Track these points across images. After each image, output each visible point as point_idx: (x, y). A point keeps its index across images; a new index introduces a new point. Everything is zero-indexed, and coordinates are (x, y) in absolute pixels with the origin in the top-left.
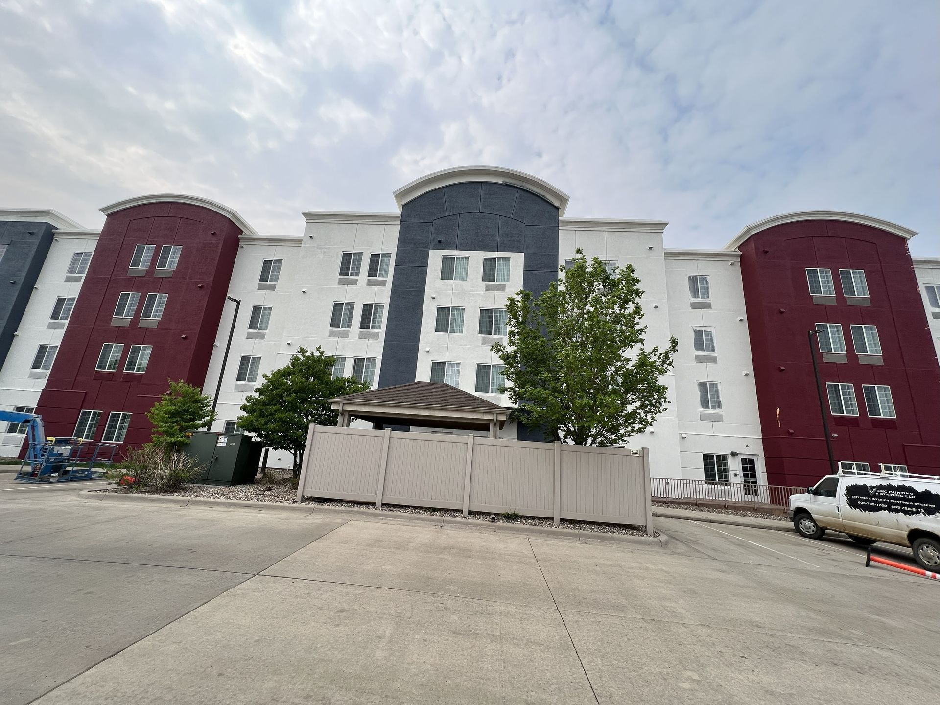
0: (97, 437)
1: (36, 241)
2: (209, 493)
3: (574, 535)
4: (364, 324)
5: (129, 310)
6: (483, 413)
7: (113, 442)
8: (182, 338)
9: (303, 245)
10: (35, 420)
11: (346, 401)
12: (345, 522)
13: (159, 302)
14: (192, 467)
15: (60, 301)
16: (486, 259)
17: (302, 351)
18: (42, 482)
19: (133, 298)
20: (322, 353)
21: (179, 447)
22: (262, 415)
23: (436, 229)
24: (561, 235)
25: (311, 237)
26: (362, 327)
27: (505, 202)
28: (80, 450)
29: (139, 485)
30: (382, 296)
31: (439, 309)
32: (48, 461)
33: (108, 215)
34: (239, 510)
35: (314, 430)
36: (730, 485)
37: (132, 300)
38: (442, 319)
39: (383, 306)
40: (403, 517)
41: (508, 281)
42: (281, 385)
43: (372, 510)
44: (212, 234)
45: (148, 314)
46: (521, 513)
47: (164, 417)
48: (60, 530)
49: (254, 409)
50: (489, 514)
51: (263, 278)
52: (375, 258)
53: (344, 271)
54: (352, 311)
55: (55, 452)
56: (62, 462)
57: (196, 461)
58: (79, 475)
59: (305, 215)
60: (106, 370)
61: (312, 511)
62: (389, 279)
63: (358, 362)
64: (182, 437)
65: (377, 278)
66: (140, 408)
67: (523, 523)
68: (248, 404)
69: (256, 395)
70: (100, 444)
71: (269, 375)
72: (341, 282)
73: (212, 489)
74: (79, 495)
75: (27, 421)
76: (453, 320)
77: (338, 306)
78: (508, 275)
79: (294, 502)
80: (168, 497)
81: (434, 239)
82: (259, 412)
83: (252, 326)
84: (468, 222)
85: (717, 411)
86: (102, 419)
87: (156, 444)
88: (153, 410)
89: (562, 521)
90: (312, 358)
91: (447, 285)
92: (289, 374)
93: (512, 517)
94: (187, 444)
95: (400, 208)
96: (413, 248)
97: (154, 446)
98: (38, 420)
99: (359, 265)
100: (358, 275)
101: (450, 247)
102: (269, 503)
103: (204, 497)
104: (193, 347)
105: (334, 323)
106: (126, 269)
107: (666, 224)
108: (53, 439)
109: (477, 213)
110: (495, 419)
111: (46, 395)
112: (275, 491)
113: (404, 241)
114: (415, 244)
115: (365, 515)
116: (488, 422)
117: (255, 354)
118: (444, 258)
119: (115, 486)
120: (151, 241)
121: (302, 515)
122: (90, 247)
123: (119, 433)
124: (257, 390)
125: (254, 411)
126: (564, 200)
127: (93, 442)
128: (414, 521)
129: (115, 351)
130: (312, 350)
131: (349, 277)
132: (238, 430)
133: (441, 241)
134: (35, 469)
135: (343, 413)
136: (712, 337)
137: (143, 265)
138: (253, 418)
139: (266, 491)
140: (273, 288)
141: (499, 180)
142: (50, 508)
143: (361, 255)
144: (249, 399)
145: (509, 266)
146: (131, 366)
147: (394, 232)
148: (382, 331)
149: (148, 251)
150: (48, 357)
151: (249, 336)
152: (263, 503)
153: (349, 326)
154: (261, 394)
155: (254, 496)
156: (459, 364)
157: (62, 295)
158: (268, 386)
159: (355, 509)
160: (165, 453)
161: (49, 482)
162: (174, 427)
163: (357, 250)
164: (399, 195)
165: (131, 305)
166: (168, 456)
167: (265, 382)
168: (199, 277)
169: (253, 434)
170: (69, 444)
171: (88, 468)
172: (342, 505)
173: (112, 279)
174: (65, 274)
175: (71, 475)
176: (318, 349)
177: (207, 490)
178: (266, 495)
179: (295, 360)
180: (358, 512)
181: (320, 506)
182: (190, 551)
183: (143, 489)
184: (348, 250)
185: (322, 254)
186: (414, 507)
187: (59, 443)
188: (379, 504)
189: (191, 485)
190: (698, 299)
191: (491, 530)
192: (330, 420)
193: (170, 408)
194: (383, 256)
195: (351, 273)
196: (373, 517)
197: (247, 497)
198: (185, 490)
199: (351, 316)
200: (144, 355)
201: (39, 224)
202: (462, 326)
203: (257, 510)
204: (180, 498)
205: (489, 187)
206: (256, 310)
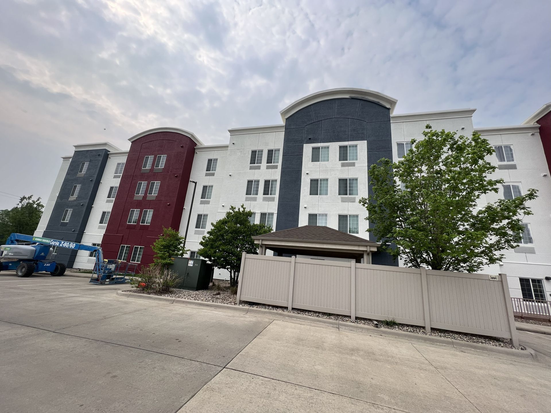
0: (128, 260)
1: (101, 159)
2: (185, 296)
3: (448, 343)
4: (266, 192)
5: (142, 191)
6: (359, 245)
7: (135, 262)
8: (168, 205)
9: (229, 148)
10: (99, 250)
11: (263, 238)
12: (271, 321)
13: (156, 186)
14: (175, 279)
15: (112, 188)
16: (340, 147)
17: (233, 208)
18: (102, 284)
19: (144, 184)
20: (244, 209)
21: (168, 266)
22: (212, 247)
23: (307, 131)
24: (393, 126)
25: (233, 143)
26: (264, 194)
27: (352, 109)
28: (119, 267)
29: (147, 289)
30: (276, 175)
31: (311, 180)
32: (104, 272)
33: (132, 142)
34: (202, 307)
35: (245, 257)
36: (546, 302)
37: (143, 186)
38: (314, 186)
39: (277, 181)
40: (308, 319)
41: (357, 159)
42: (222, 229)
43: (286, 313)
44: (181, 147)
45: (151, 193)
46: (398, 321)
47: (160, 249)
48: (105, 318)
49: (207, 244)
50: (370, 320)
51: (208, 169)
52: (270, 152)
53: (253, 161)
54: (258, 185)
55: (108, 267)
56: (111, 273)
57: (177, 275)
58: (119, 280)
59: (230, 131)
60: (132, 224)
61: (247, 311)
62: (280, 164)
63: (263, 215)
64: (170, 260)
65: (272, 164)
66: (148, 244)
67: (401, 329)
68: (204, 241)
69: (208, 235)
70: (129, 263)
71: (215, 224)
72: (251, 168)
73: (186, 292)
74: (117, 294)
75: (95, 251)
76: (321, 187)
77: (250, 182)
78: (357, 156)
79: (235, 304)
80: (162, 297)
81: (306, 137)
82: (211, 245)
83: (203, 197)
84: (327, 125)
85: (529, 245)
86: (130, 249)
87: (156, 264)
88: (155, 244)
89: (433, 329)
90: (239, 212)
91: (316, 165)
92: (226, 222)
93: (391, 324)
94: (172, 264)
95: (283, 121)
96: (294, 144)
97: (155, 265)
98: (100, 250)
99: (261, 157)
100: (261, 163)
101: (317, 141)
102: (220, 304)
103: (182, 298)
104: (173, 209)
105: (248, 193)
106: (140, 169)
107: (474, 111)
108: (107, 260)
109: (333, 119)
110: (368, 250)
111: (105, 237)
112: (222, 296)
113: (287, 140)
114: (294, 141)
115: (282, 316)
116: (362, 253)
117: (205, 213)
118: (313, 148)
119: (135, 288)
120: (152, 154)
121: (242, 314)
122: (124, 160)
123: (138, 258)
124: (208, 233)
125: (207, 245)
126: (393, 103)
127: (126, 262)
128: (317, 323)
129: (136, 214)
130: (238, 207)
131: (256, 165)
132: (197, 256)
133: (310, 138)
134: (99, 277)
135: (262, 246)
136: (519, 189)
137: (148, 167)
138: (207, 249)
139: (217, 295)
140: (213, 175)
141: (347, 96)
142: (102, 302)
143: (262, 151)
144: (204, 238)
145: (356, 150)
146: (143, 222)
147: (281, 135)
148: (277, 196)
149: (151, 158)
150: (106, 217)
151: (202, 203)
152: (216, 304)
153: (257, 194)
154: (211, 235)
155: (210, 298)
156: (326, 215)
157: (112, 186)
158: (214, 230)
159: (275, 311)
160: (161, 270)
161: (105, 284)
162: (165, 254)
163: (260, 148)
164: (283, 113)
165: (143, 188)
166: (162, 272)
167: (213, 228)
168: (175, 171)
169: (207, 259)
170: (115, 263)
171: (123, 277)
172: (266, 308)
173: (134, 175)
174: (113, 175)
175: (115, 281)
176: (242, 206)
177: (184, 293)
178: (217, 298)
179: (229, 214)
180: (277, 314)
181: (251, 308)
182: (178, 341)
183: (150, 291)
184: (254, 149)
185: (240, 152)
186: (315, 312)
187: (110, 262)
188: (290, 308)
189: (175, 289)
190: (505, 162)
191: (377, 334)
192: (252, 251)
193: (164, 243)
194: (275, 150)
195: (257, 162)
196: (288, 318)
197: (206, 299)
198: (171, 292)
199: (258, 188)
200: (149, 215)
201: (102, 150)
202: (327, 190)
203: (213, 309)
204: (169, 298)
205: (340, 101)
206: (205, 187)
